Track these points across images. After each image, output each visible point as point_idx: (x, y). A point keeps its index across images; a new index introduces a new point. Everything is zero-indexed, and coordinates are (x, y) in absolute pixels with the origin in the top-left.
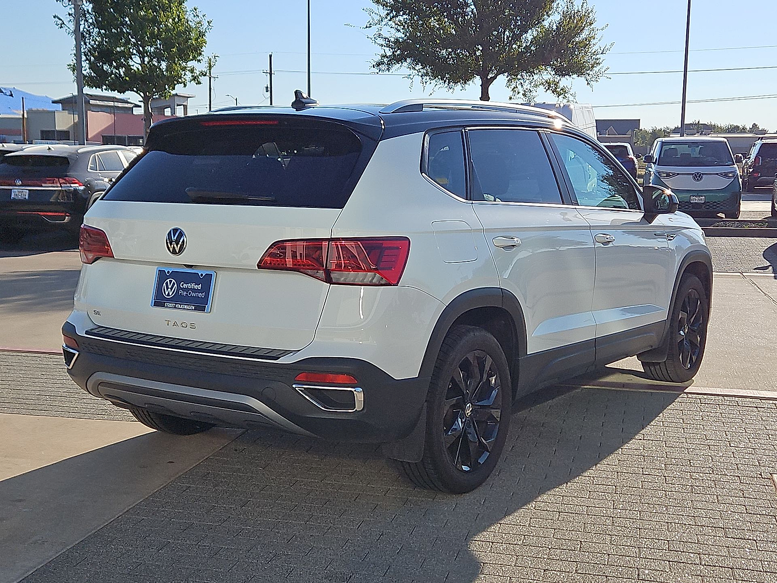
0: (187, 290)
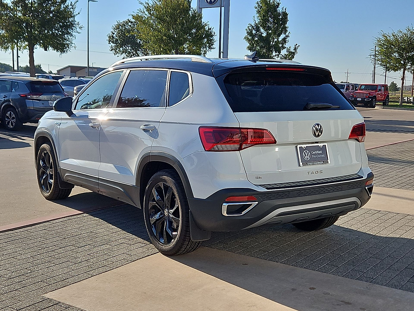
0: (315, 154)
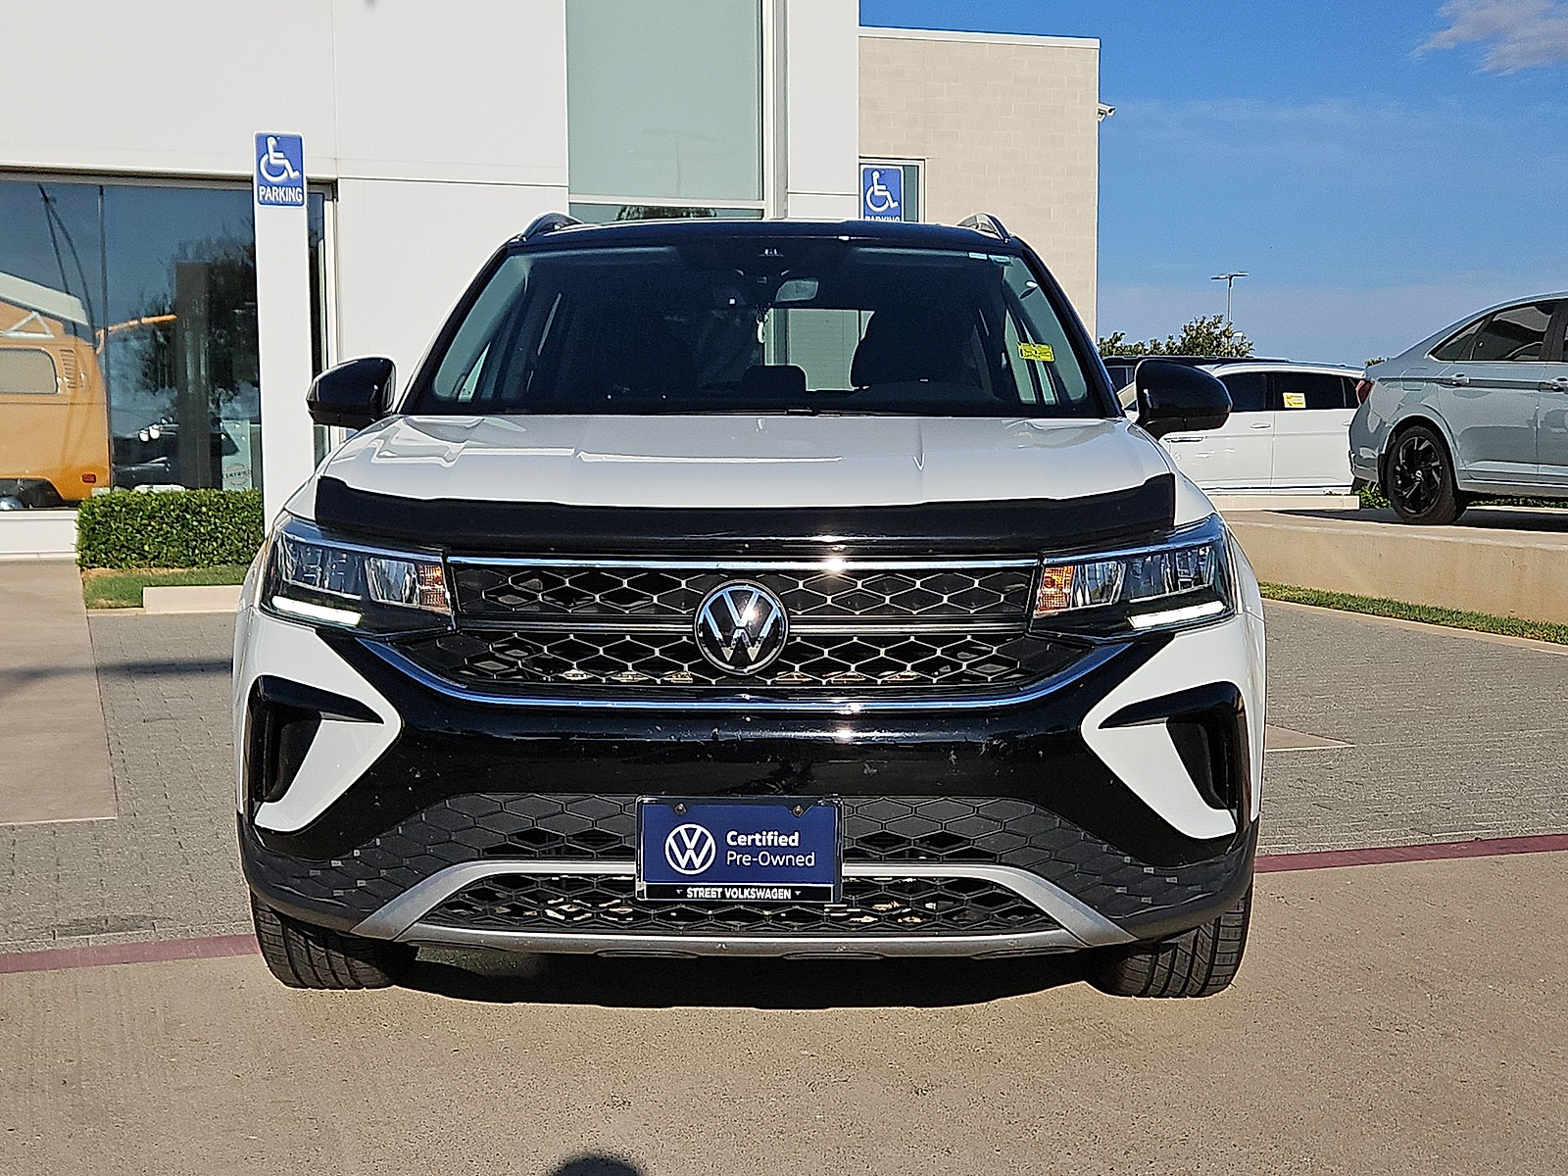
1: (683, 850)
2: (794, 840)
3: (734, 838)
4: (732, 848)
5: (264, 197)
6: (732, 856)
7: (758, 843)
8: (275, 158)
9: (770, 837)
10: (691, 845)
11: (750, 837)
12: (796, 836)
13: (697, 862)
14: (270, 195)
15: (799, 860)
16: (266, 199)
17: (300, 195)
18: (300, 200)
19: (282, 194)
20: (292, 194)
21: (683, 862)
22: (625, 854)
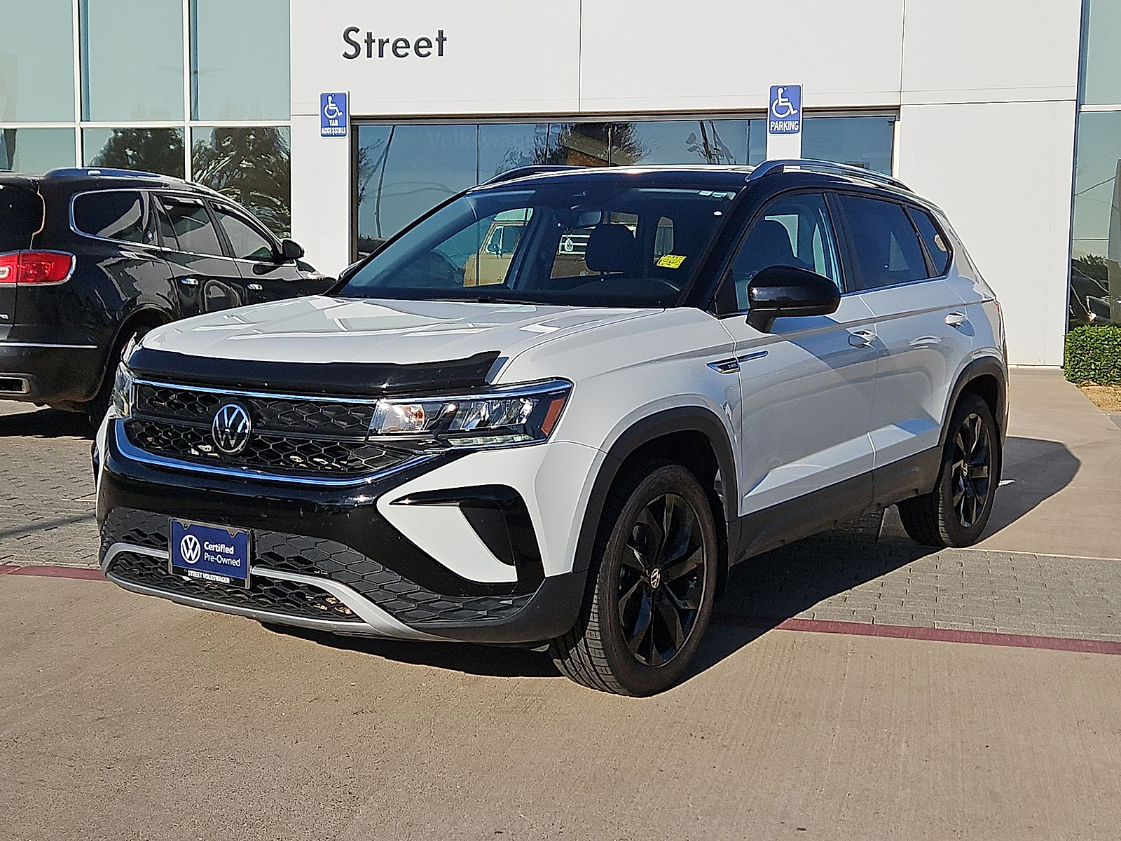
1: (188, 549)
2: (231, 550)
3: (207, 546)
4: (208, 551)
5: (773, 128)
6: (206, 556)
7: (217, 550)
8: (782, 102)
9: (222, 547)
10: (191, 547)
11: (214, 546)
12: (232, 548)
13: (193, 557)
14: (778, 126)
15: (233, 562)
16: (775, 129)
17: (798, 126)
18: (796, 129)
19: (785, 125)
20: (792, 125)
21: (188, 556)
22: (165, 548)
